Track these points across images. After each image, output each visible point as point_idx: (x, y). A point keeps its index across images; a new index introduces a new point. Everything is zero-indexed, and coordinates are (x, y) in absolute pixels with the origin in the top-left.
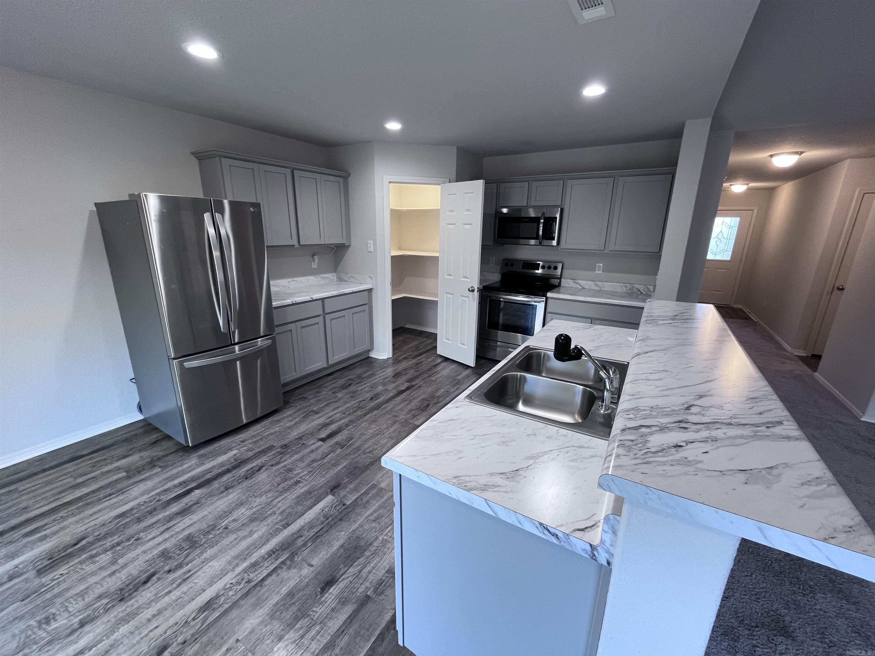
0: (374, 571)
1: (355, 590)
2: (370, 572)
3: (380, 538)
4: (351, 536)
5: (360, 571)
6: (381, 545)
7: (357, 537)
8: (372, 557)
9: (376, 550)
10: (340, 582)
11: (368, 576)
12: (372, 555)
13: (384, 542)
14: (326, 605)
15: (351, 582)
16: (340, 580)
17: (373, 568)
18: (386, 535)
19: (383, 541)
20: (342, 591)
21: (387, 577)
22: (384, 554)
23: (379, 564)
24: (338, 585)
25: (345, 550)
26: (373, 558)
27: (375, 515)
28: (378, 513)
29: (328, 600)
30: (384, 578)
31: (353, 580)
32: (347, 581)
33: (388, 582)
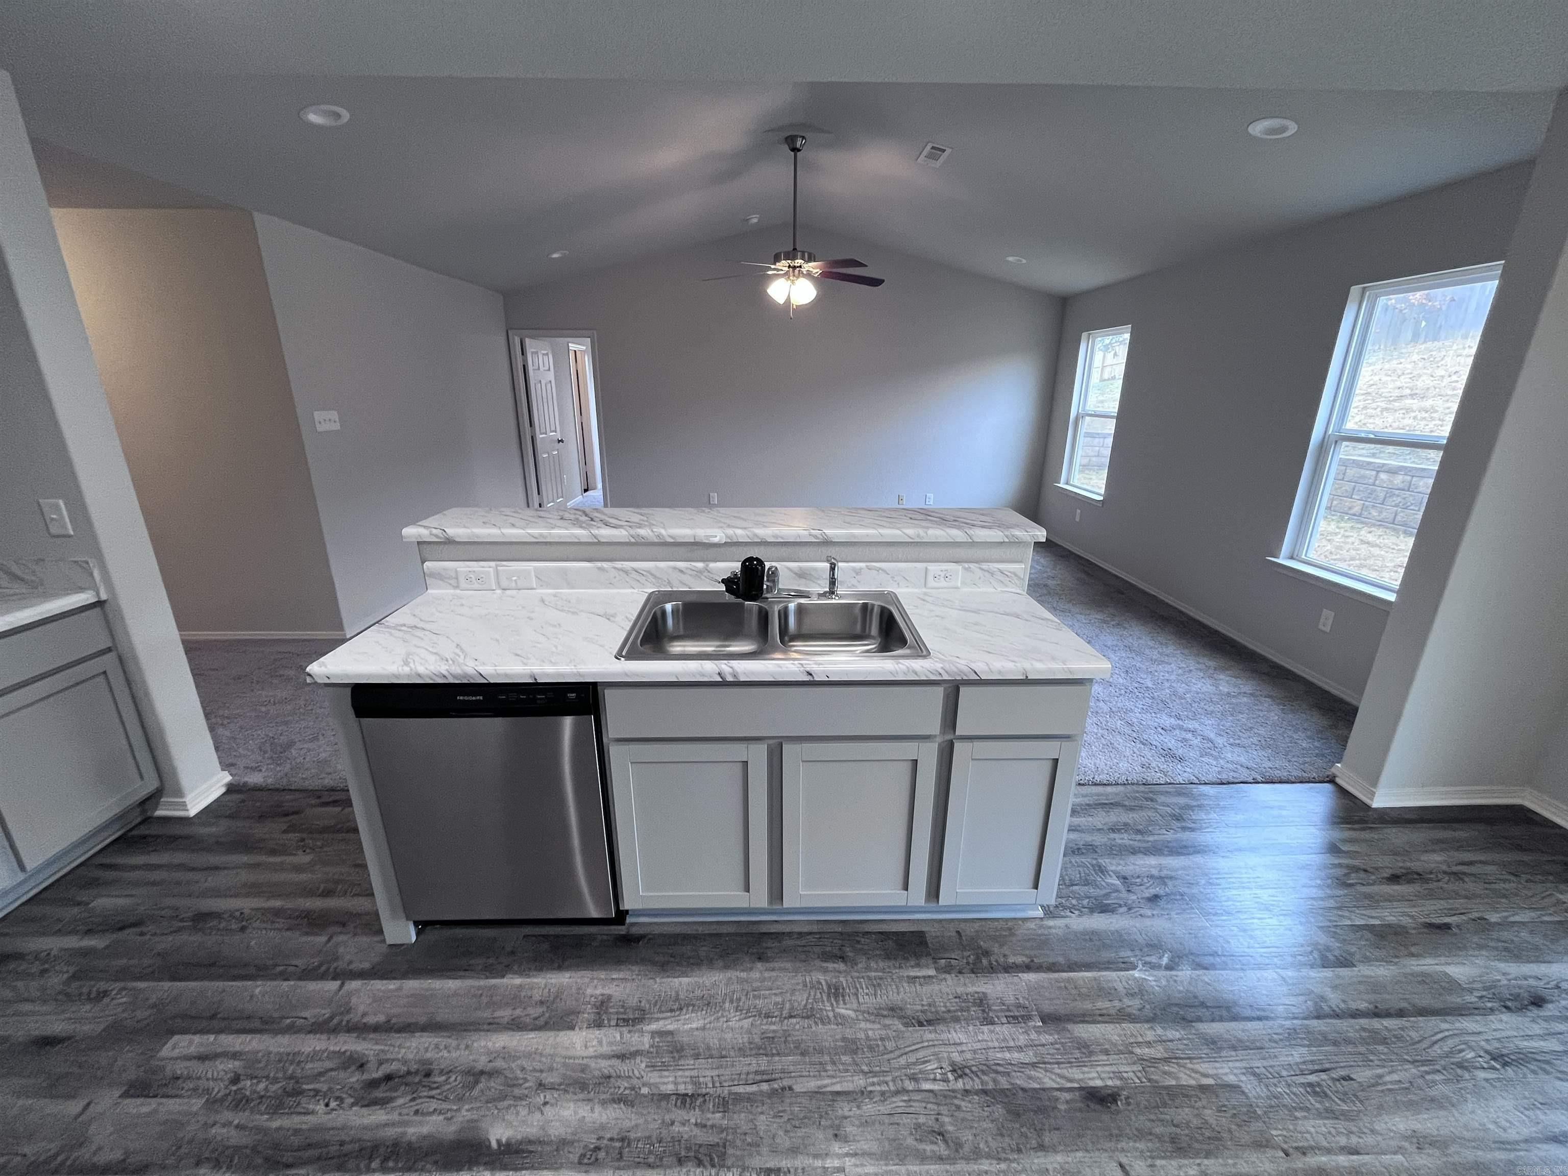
0: (1012, 1044)
1: (1057, 1046)
2: (1020, 1049)
3: (960, 1085)
4: (1012, 1150)
5: (1034, 1065)
6: (967, 1071)
7: (1002, 1135)
8: (1000, 1069)
9: (983, 1072)
10: (1078, 1081)
11: (1026, 1046)
12: (997, 1072)
13: (959, 1072)
14: (1114, 1068)
15: (1058, 1063)
16: (1076, 1085)
17: (1009, 1049)
18: (946, 1080)
19: (960, 1076)
20: (1080, 1064)
21: (998, 1017)
22: (975, 1052)
23: (996, 1044)
24: (1081, 1080)
25: (1039, 1132)
26: (998, 1064)
27: (929, 1148)
28: (922, 1146)
29: (1109, 1073)
30: (1004, 1020)
31: (1053, 1063)
32: (1064, 1072)
33: (1002, 1010)
